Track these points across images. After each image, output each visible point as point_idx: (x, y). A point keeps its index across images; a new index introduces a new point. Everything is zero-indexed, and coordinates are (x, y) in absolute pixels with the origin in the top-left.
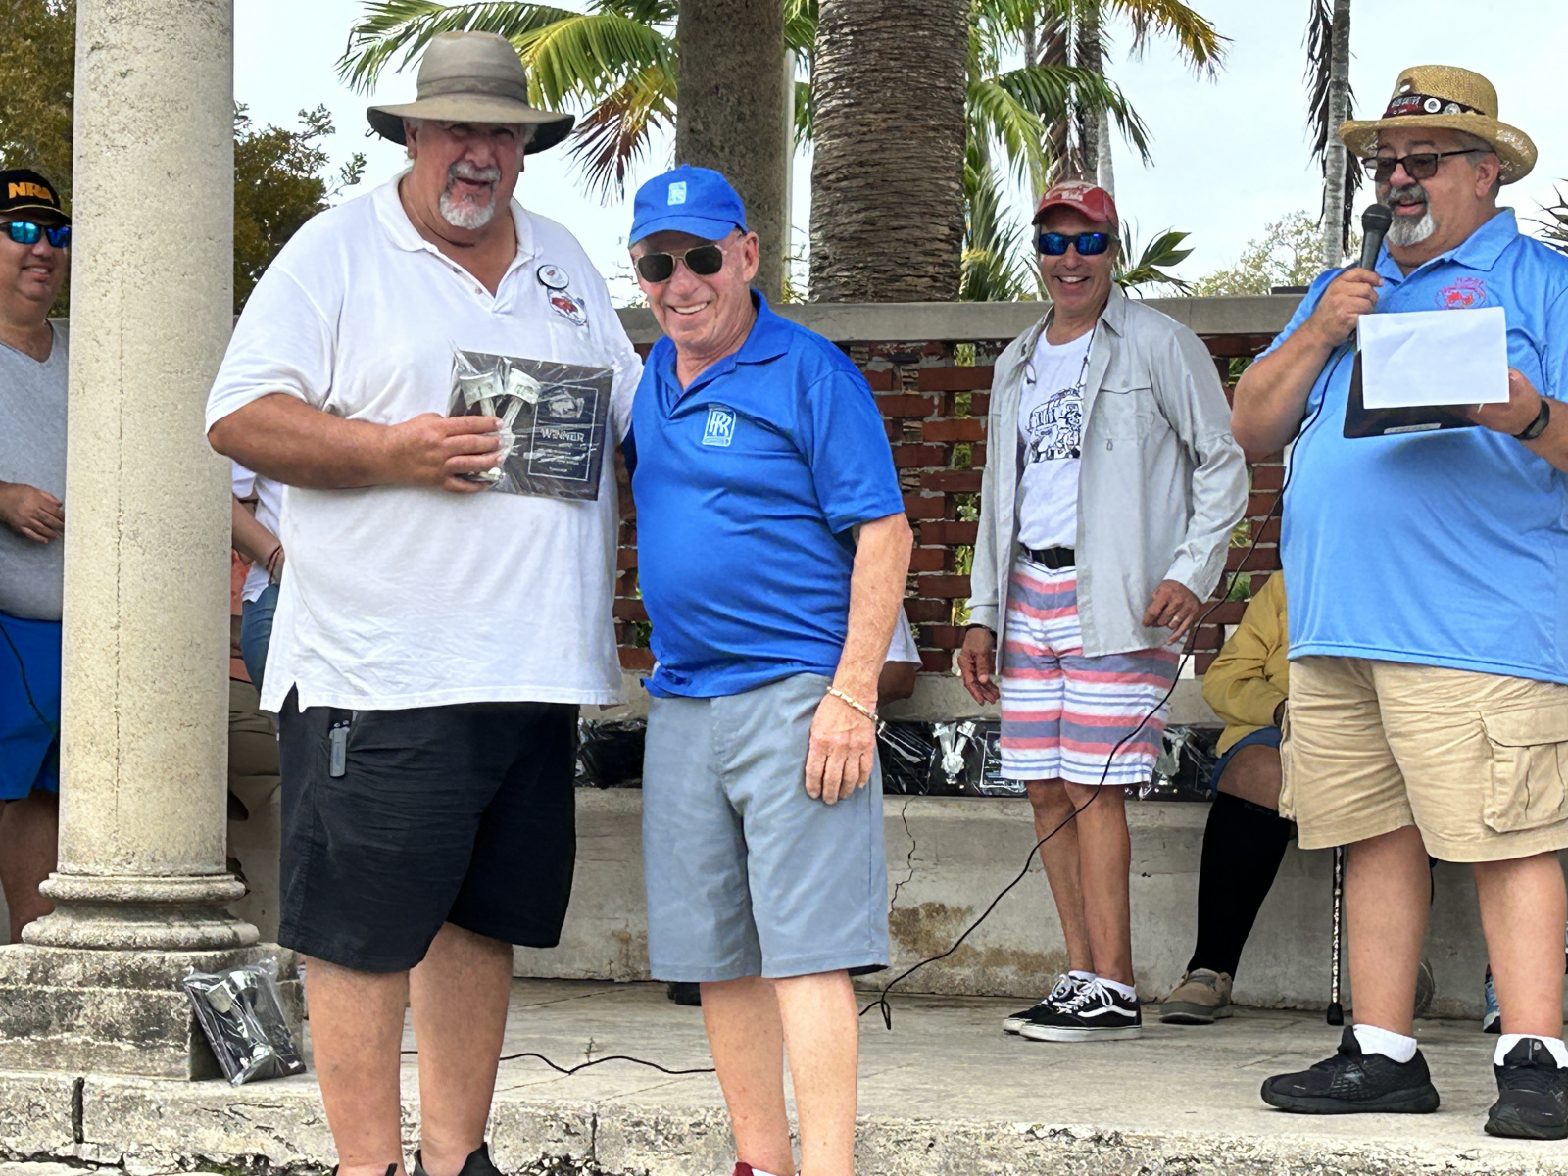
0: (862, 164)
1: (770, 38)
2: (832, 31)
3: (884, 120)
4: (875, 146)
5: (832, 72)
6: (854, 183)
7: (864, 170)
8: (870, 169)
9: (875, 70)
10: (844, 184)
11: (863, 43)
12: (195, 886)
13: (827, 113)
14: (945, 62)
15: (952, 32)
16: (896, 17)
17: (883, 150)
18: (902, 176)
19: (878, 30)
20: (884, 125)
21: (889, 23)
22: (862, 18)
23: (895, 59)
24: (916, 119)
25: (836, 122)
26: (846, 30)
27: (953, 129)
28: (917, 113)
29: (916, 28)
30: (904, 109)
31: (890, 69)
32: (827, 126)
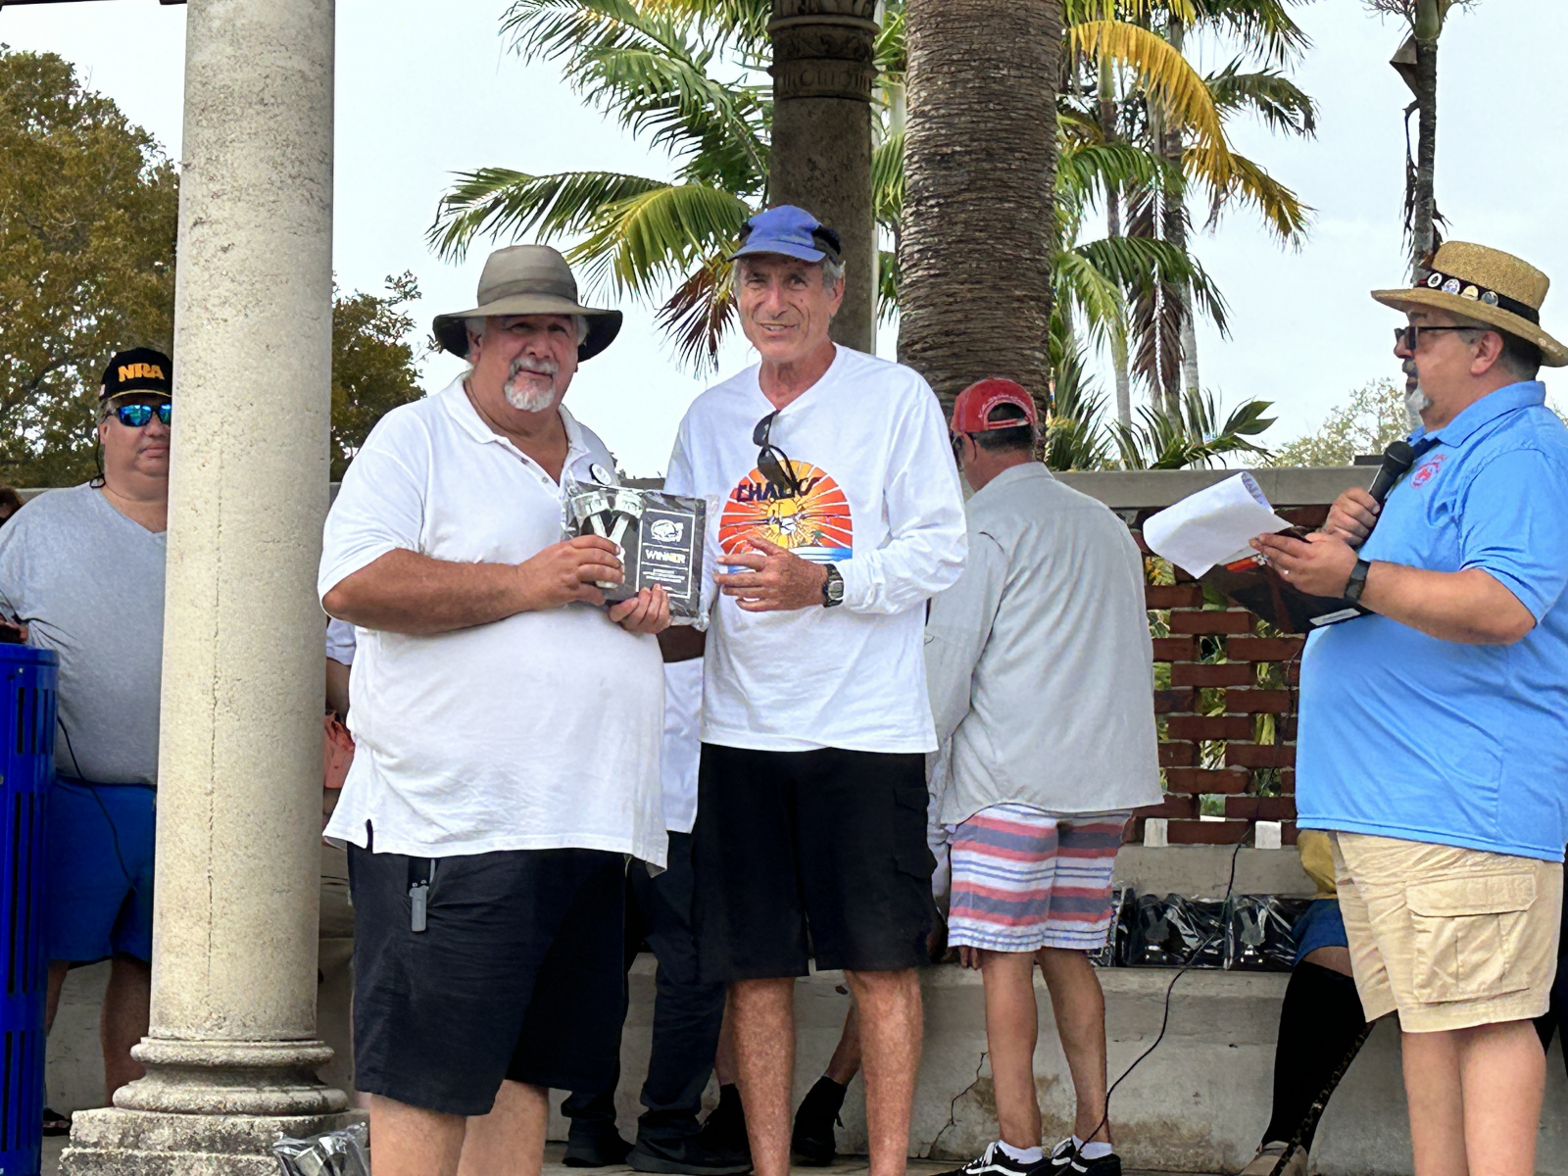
0: (947, 334)
1: (858, 211)
2: (919, 203)
3: (970, 291)
4: (959, 316)
5: (918, 243)
6: (940, 352)
7: (949, 339)
8: (956, 339)
9: (961, 241)
10: (930, 353)
11: (948, 214)
12: (284, 1052)
13: (911, 285)
14: (1031, 233)
15: (1037, 204)
16: (982, 189)
17: (967, 319)
18: (988, 347)
19: (963, 202)
20: (969, 295)
21: (974, 195)
22: (946, 190)
23: (981, 231)
24: (1001, 289)
25: (922, 292)
26: (932, 202)
27: (1037, 299)
28: (1003, 284)
29: (1001, 200)
30: (989, 281)
31: (975, 240)
32: (913, 295)
